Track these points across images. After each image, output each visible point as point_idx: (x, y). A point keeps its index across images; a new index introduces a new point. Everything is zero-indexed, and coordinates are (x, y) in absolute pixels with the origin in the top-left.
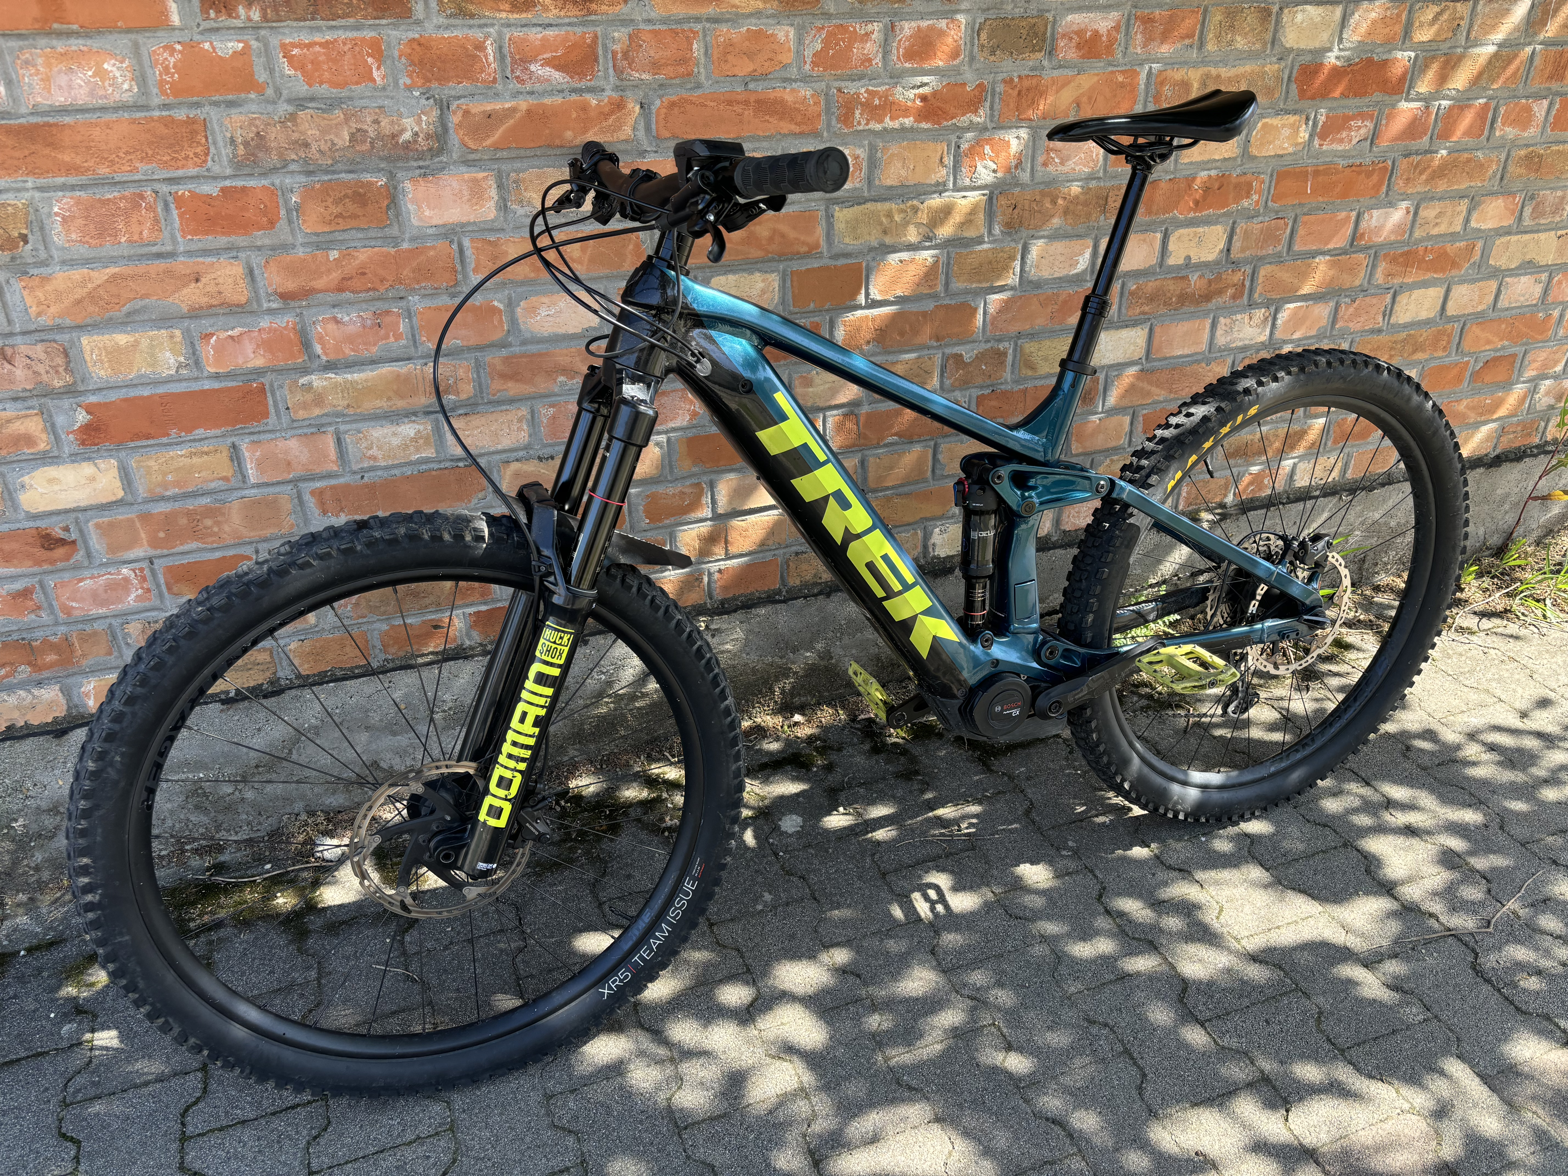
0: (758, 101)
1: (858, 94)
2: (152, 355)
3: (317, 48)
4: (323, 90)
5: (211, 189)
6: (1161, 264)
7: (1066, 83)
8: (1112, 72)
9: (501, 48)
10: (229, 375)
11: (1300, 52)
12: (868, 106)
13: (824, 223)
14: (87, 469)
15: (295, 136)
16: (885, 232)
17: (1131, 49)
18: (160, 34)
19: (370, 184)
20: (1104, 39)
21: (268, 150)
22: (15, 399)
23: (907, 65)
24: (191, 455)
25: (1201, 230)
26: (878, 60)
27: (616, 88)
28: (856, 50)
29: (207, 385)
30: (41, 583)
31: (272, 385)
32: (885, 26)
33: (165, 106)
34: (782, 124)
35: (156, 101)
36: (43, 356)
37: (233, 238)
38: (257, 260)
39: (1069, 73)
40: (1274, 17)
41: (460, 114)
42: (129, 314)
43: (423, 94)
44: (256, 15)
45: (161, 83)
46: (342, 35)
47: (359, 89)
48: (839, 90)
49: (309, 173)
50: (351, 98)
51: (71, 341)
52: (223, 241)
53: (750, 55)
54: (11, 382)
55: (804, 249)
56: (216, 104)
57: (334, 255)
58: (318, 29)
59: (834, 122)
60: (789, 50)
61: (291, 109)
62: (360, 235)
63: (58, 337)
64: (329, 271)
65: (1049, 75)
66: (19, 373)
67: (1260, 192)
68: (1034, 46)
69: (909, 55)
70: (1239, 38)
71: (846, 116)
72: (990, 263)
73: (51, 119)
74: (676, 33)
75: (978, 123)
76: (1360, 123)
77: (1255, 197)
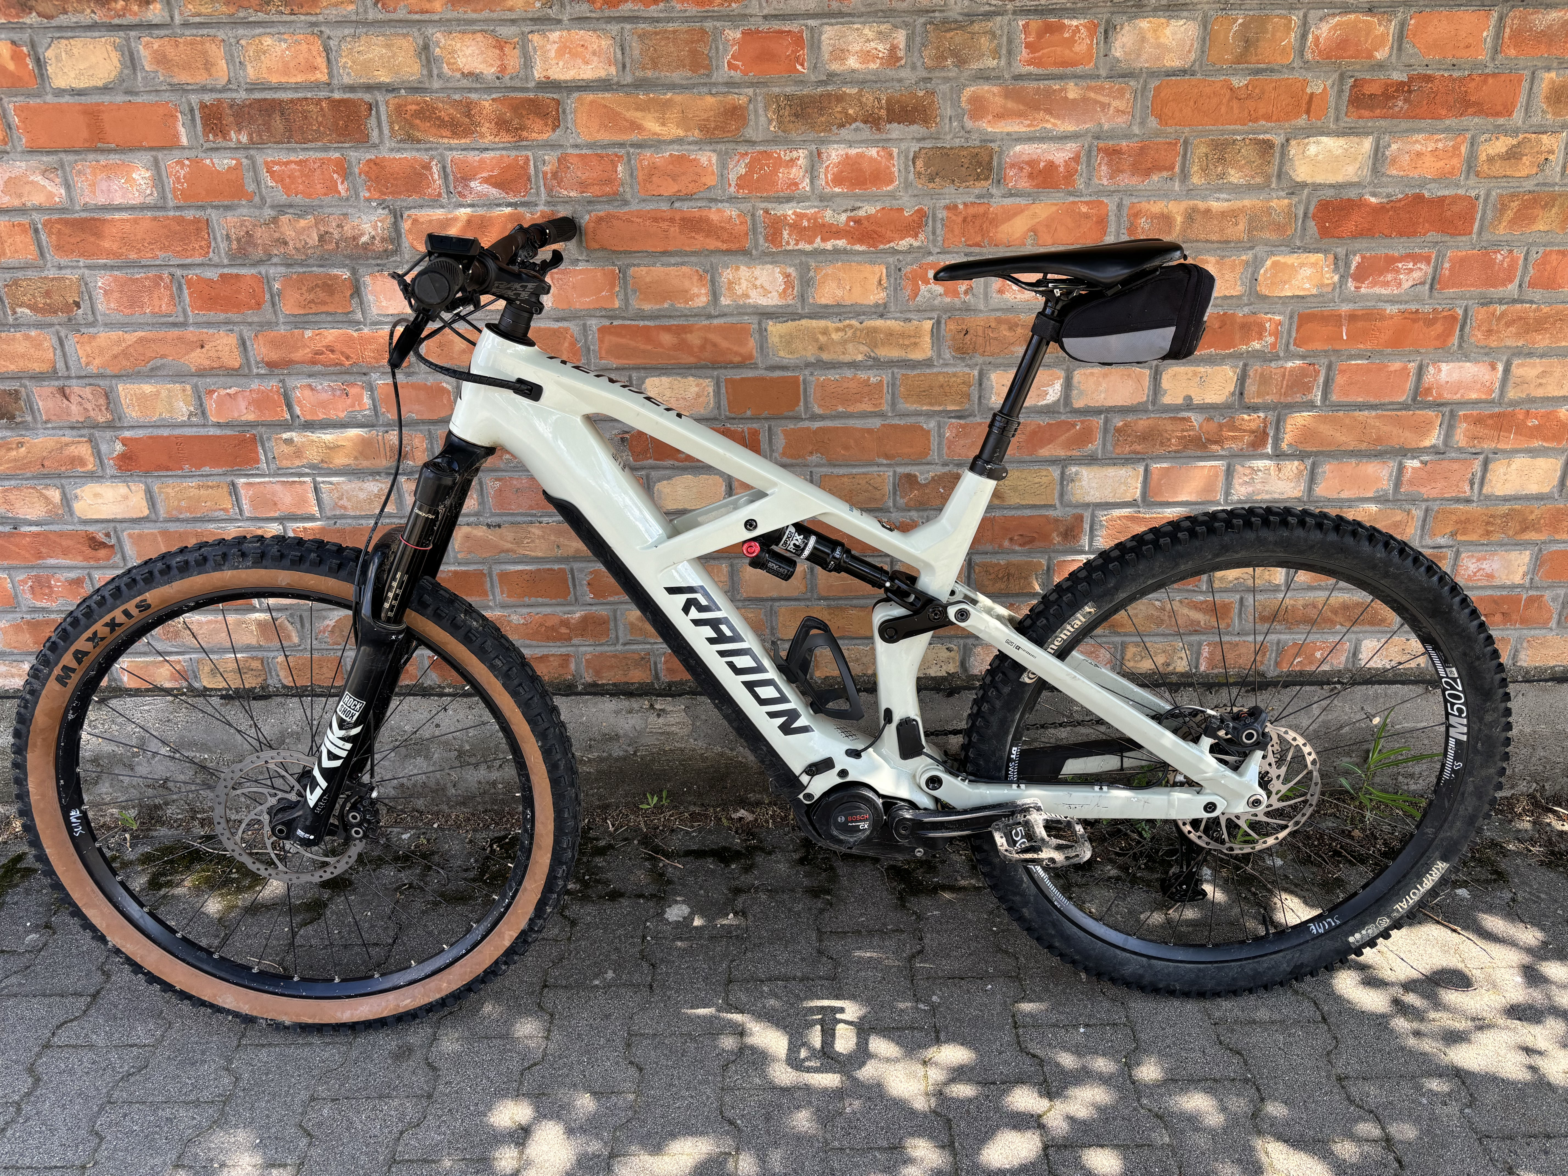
0: (683, 219)
1: (785, 216)
2: (170, 404)
3: (293, 166)
4: (299, 199)
5: (212, 274)
6: (1154, 403)
7: (1017, 212)
8: (1074, 203)
9: (444, 168)
10: (227, 425)
11: (1316, 187)
12: (795, 227)
13: (757, 336)
14: (122, 489)
15: (277, 235)
16: (821, 348)
17: (1096, 181)
18: (174, 152)
19: (336, 277)
20: (1062, 169)
21: (255, 245)
22: (72, 428)
23: (837, 190)
24: (199, 487)
25: (1201, 369)
26: (805, 185)
27: (548, 203)
28: (782, 175)
29: (212, 431)
30: (89, 575)
31: (261, 437)
32: (811, 153)
33: (178, 208)
34: (708, 240)
35: (171, 204)
36: (90, 397)
37: (229, 315)
38: (247, 333)
39: (1022, 201)
40: (1277, 149)
41: (409, 222)
42: (152, 369)
43: (379, 204)
44: (244, 139)
45: (175, 190)
46: (313, 155)
47: (327, 199)
48: (766, 211)
49: (289, 265)
50: (321, 207)
51: (111, 387)
52: (222, 316)
53: (674, 178)
54: (69, 415)
55: (737, 359)
56: (216, 207)
57: (308, 333)
58: (294, 150)
59: (761, 241)
60: (713, 173)
61: (273, 213)
62: (329, 319)
63: (101, 383)
64: (305, 346)
65: (999, 203)
66: (74, 408)
67: (1276, 334)
68: (978, 175)
69: (838, 180)
70: (1232, 172)
71: (774, 236)
72: (942, 386)
73: (95, 215)
74: (601, 157)
75: (919, 247)
76: (1410, 265)
77: (1271, 340)
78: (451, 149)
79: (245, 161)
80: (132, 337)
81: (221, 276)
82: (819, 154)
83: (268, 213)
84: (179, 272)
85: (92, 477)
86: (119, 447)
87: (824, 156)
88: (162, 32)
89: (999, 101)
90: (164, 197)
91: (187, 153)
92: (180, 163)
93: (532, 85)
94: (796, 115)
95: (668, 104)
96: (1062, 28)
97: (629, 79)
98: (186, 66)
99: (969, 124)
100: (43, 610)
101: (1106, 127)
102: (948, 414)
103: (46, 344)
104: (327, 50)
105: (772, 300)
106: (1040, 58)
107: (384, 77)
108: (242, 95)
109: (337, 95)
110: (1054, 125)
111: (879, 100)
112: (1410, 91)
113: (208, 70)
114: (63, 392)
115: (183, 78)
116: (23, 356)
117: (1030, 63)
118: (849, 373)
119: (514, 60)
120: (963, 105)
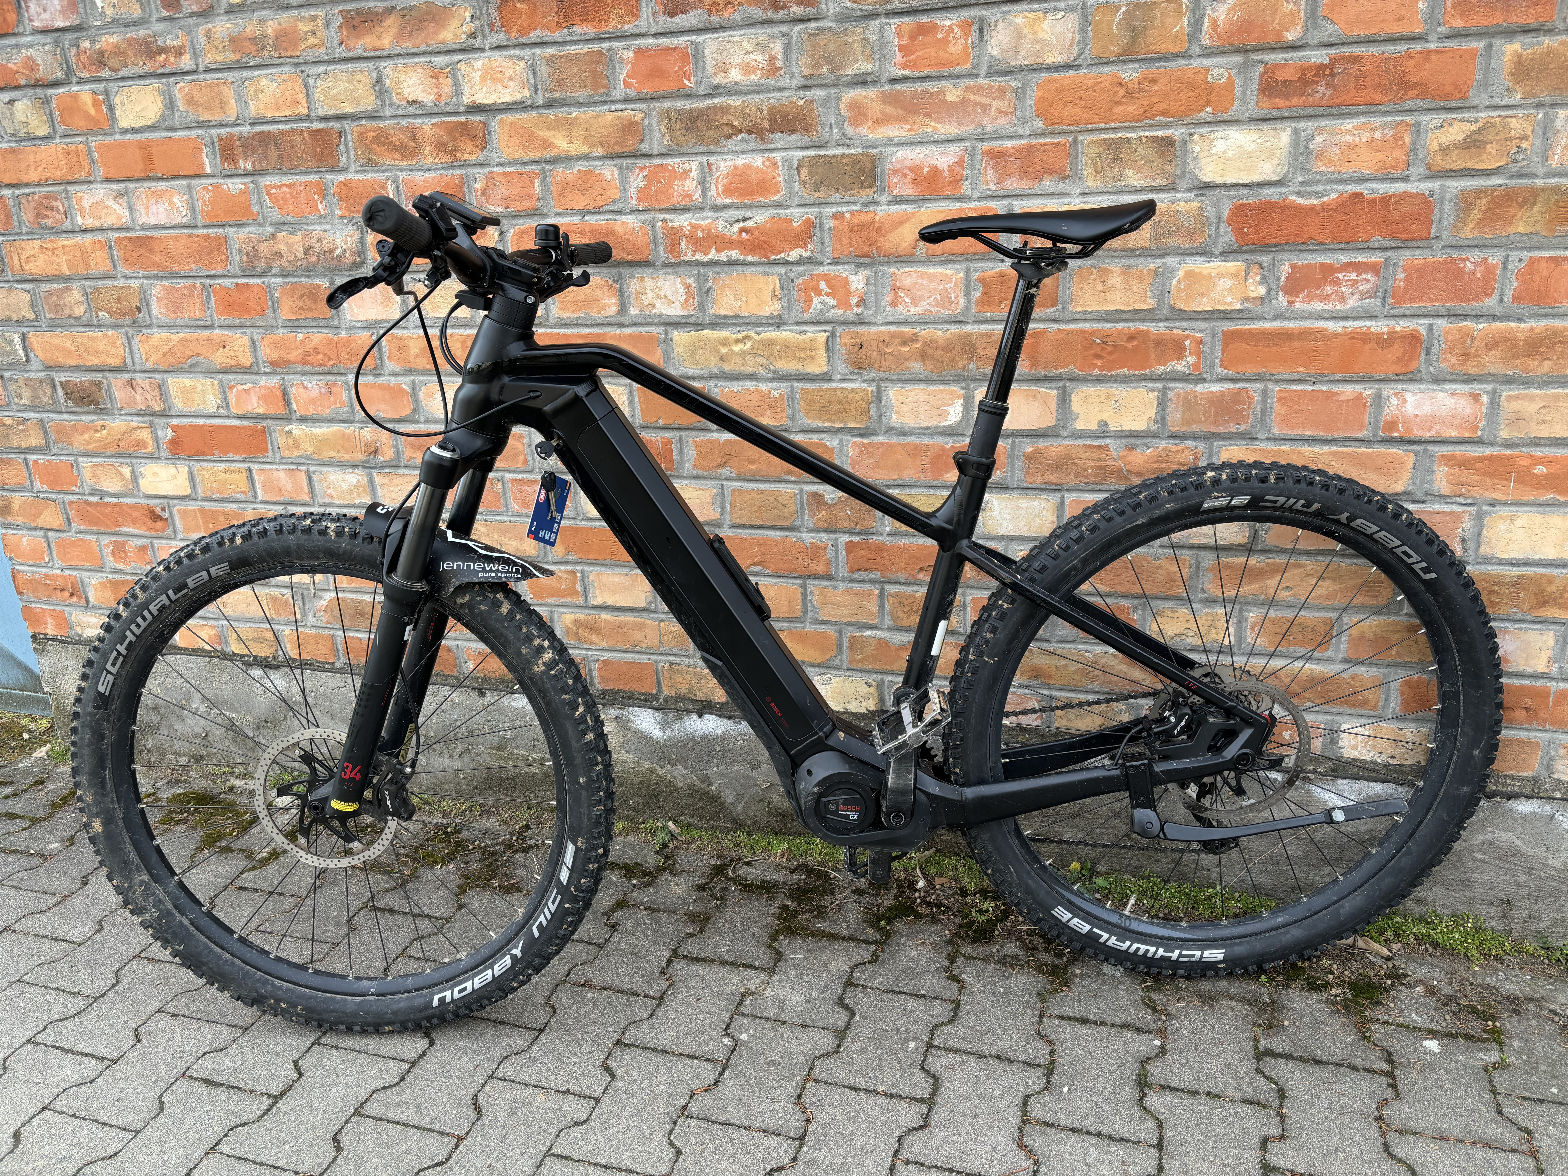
0: (592, 232)
1: (682, 227)
2: (204, 396)
3: (285, 189)
4: (290, 218)
5: (230, 284)
6: (1065, 428)
7: (903, 220)
8: (961, 209)
9: (397, 187)
10: (244, 417)
11: (1229, 187)
12: (691, 238)
13: (664, 345)
14: (172, 469)
15: (275, 250)
16: (723, 360)
17: (983, 185)
18: (201, 179)
19: (319, 286)
20: (946, 174)
21: (260, 259)
22: (138, 415)
23: (728, 200)
24: (226, 471)
25: (1115, 390)
26: (698, 196)
28: (677, 187)
29: (235, 422)
30: (151, 544)
31: (269, 429)
32: (702, 165)
33: (205, 227)
35: (200, 224)
36: (149, 388)
37: (243, 319)
38: (256, 336)
39: (908, 209)
40: (1179, 147)
42: (191, 366)
43: (349, 221)
44: (249, 166)
45: (202, 211)
46: (299, 179)
47: (311, 217)
48: (665, 223)
49: (284, 276)
50: (306, 224)
51: (163, 380)
52: (237, 320)
53: (584, 191)
54: (135, 403)
56: (232, 225)
57: (300, 337)
58: (285, 175)
59: (662, 252)
60: (616, 187)
61: (272, 230)
62: (315, 324)
63: (157, 376)
64: (296, 348)
65: (884, 211)
66: (138, 398)
67: (1199, 354)
68: (862, 182)
69: (728, 191)
70: (1130, 173)
71: (673, 246)
72: (841, 402)
73: (150, 233)
74: (519, 173)
75: (808, 258)
76: (1354, 276)
77: (1191, 359)
78: (402, 170)
79: (251, 186)
80: (175, 338)
81: (237, 285)
82: (710, 165)
83: (269, 230)
84: (208, 282)
85: (151, 457)
86: (170, 433)
87: (714, 168)
88: (191, 78)
89: (877, 106)
90: (195, 218)
91: (210, 181)
92: (205, 188)
93: (462, 109)
94: (687, 129)
95: (574, 122)
96: (933, 28)
97: (540, 101)
98: (208, 106)
99: (850, 131)
100: (121, 572)
101: (989, 128)
102: (851, 431)
103: (119, 343)
104: (306, 86)
105: (675, 310)
106: (915, 60)
107: (348, 108)
108: (248, 128)
109: (316, 126)
110: (935, 128)
111: (761, 111)
112: (1332, 75)
113: (222, 108)
114: (131, 383)
115: (205, 116)
116: (103, 352)
117: (905, 66)
118: (750, 385)
119: (447, 88)
120: (843, 112)
